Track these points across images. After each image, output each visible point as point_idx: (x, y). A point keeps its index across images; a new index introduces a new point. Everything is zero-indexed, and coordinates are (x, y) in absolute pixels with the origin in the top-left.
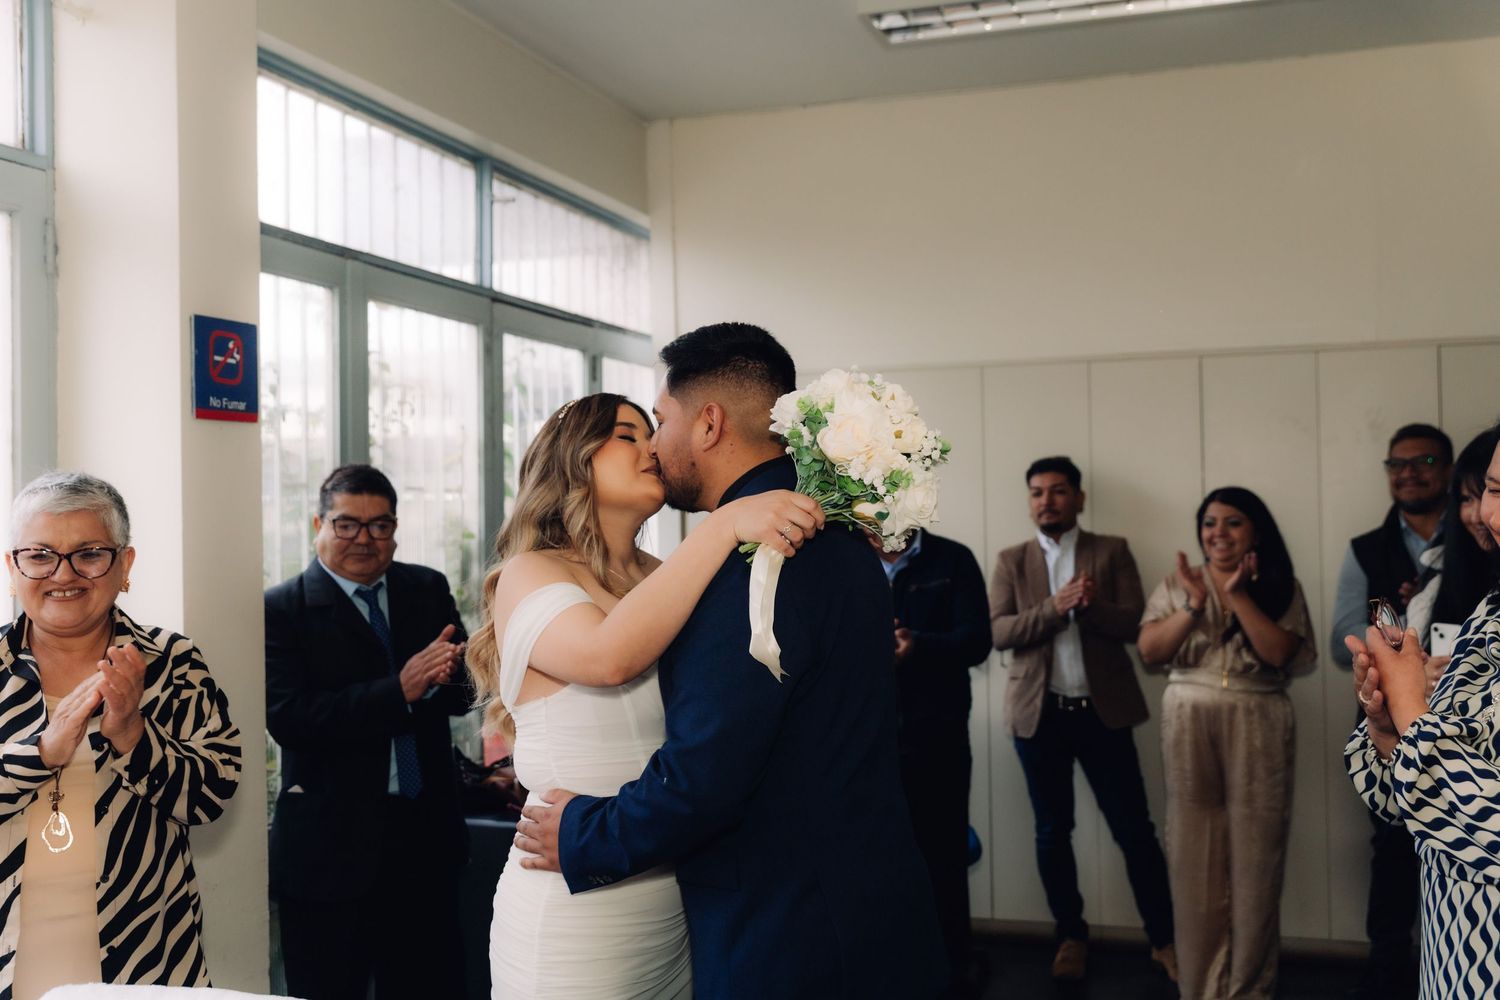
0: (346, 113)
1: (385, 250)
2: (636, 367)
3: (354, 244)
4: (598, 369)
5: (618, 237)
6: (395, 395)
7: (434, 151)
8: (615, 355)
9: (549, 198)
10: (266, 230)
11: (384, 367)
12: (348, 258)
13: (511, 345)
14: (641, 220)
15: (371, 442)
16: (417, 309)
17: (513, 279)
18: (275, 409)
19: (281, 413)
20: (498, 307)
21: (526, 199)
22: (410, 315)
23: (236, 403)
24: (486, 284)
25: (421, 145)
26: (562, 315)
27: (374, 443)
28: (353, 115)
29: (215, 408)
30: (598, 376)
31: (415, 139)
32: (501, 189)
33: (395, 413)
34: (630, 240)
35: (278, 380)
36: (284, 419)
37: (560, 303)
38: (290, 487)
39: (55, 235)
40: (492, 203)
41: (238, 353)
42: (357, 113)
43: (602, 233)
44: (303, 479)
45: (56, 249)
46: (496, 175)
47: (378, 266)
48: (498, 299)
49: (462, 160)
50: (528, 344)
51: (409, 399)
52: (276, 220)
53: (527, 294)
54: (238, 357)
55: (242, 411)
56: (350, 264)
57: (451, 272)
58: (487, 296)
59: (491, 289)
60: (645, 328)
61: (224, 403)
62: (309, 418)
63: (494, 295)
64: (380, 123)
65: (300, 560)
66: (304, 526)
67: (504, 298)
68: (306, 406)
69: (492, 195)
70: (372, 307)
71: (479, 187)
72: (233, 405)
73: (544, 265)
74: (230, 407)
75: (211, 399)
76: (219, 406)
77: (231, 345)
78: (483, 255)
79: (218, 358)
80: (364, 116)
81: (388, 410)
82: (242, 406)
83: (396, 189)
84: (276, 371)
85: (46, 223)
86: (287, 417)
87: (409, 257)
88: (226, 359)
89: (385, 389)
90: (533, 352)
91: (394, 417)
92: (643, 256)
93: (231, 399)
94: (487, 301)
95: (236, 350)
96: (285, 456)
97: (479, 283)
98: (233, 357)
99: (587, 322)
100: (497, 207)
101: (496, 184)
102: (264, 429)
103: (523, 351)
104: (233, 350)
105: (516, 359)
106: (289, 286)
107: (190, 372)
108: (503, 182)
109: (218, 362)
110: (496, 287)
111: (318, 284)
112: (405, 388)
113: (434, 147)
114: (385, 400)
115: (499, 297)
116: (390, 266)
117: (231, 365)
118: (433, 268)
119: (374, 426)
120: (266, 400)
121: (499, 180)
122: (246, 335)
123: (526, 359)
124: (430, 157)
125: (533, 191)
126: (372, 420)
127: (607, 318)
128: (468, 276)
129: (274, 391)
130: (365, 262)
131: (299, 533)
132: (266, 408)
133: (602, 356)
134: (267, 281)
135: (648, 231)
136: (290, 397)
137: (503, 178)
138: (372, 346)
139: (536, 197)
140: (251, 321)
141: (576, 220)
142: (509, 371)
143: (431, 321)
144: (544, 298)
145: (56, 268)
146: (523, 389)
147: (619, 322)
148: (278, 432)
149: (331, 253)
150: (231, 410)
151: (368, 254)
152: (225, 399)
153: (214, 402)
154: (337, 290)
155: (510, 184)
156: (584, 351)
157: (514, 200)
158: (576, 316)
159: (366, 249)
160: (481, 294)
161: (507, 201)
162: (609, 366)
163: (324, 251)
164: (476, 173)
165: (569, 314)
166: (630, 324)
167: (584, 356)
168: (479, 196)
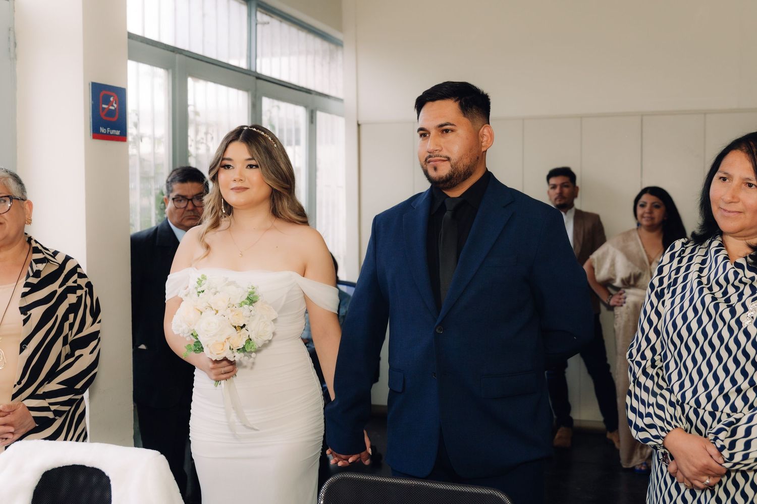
1: (197, 49)
2: (335, 117)
3: (180, 45)
4: (314, 117)
5: (326, 45)
6: (203, 130)
8: (325, 110)
9: (288, 22)
10: (131, 36)
11: (197, 113)
12: (177, 53)
13: (267, 103)
14: (338, 36)
15: (189, 154)
16: (215, 82)
17: (267, 67)
18: (137, 135)
19: (140, 138)
20: (259, 81)
21: (275, 22)
22: (211, 85)
23: (114, 131)
24: (253, 69)
26: (294, 87)
27: (191, 155)
29: (103, 134)
30: (314, 120)
32: (261, 17)
33: (203, 139)
34: (332, 46)
35: (138, 119)
36: (141, 141)
37: (294, 81)
38: (145, 178)
39: (14, 36)
40: (256, 24)
41: (115, 103)
43: (317, 43)
44: (152, 174)
45: (15, 44)
46: (259, 9)
47: (194, 58)
48: (259, 77)
49: (240, 1)
50: (276, 102)
51: (210, 131)
52: (136, 30)
53: (276, 75)
54: (115, 105)
55: (118, 135)
56: (178, 56)
57: (234, 62)
58: (253, 76)
59: (256, 72)
60: (340, 96)
61: (108, 131)
62: (155, 141)
63: (257, 75)
65: (151, 218)
66: (153, 200)
67: (264, 78)
68: (154, 134)
69: (257, 20)
70: (190, 81)
71: (249, 15)
72: (113, 132)
73: (285, 60)
74: (111, 133)
75: (101, 128)
76: (105, 132)
77: (112, 99)
78: (252, 54)
79: (104, 106)
81: (199, 138)
82: (118, 133)
83: (204, 15)
84: (137, 115)
85: (10, 30)
86: (143, 140)
87: (211, 54)
88: (108, 107)
89: (197, 125)
90: (278, 107)
91: (202, 141)
92: (339, 56)
93: (112, 129)
94: (254, 78)
95: (114, 102)
96: (142, 160)
97: (249, 69)
98: (113, 106)
99: (308, 91)
100: (259, 26)
101: (259, 14)
102: (130, 146)
103: (273, 107)
104: (113, 101)
105: (269, 111)
106: (144, 68)
107: (89, 114)
108: (263, 13)
109: (104, 108)
110: (258, 71)
111: (161, 67)
112: (208, 125)
114: (197, 132)
115: (260, 77)
116: (200, 58)
117: (111, 109)
118: (223, 59)
119: (191, 146)
120: (131, 130)
121: (260, 12)
122: (120, 94)
123: (275, 111)
125: (279, 18)
126: (190, 142)
127: (319, 90)
128: (243, 64)
129: (136, 125)
130: (186, 56)
131: (150, 203)
132: (132, 134)
133: (316, 110)
134: (132, 65)
135: (342, 42)
136: (145, 129)
137: (263, 11)
138: (190, 102)
139: (281, 21)
140: (123, 86)
141: (302, 35)
142: (265, 117)
143: (223, 89)
144: (285, 78)
145: (15, 56)
147: (326, 92)
148: (138, 148)
149: (168, 50)
150: (112, 135)
151: (188, 51)
152: (108, 129)
153: (102, 130)
154: (170, 71)
155: (266, 14)
156: (306, 107)
157: (268, 23)
158: (303, 88)
159: (187, 48)
160: (250, 75)
161: (264, 23)
162: (320, 116)
163: (164, 49)
164: (248, 8)
165: (299, 87)
166: (332, 93)
167: (306, 110)
168: (249, 20)
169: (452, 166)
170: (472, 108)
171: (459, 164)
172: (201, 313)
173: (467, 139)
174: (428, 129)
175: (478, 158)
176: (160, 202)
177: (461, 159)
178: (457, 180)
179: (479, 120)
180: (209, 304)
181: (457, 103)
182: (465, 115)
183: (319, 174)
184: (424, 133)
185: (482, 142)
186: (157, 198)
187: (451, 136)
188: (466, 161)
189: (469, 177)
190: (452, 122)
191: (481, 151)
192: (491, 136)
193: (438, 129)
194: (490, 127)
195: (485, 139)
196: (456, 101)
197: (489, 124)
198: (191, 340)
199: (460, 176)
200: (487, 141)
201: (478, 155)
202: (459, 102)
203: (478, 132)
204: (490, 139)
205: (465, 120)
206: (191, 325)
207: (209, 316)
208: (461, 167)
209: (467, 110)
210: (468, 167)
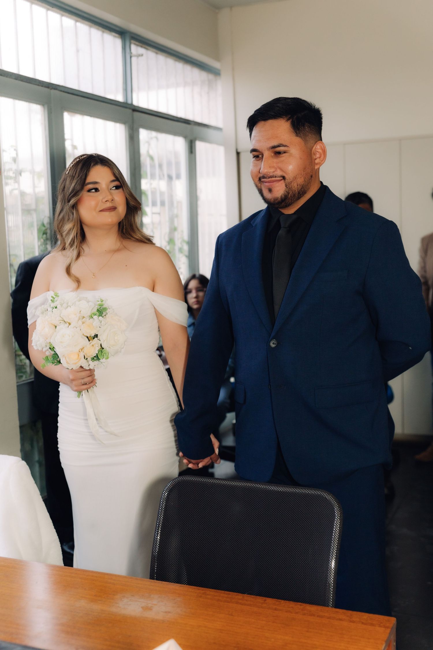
0: (48, 9)
2: (214, 146)
3: (55, 81)
4: (193, 147)
5: (204, 75)
7: (98, 29)
8: (203, 139)
9: (164, 54)
11: (74, 147)
12: (51, 89)
13: (144, 134)
14: (216, 65)
16: (91, 116)
18: (16, 171)
19: (19, 172)
20: (136, 114)
22: (88, 119)
24: (129, 102)
25: (90, 27)
26: (172, 118)
28: (52, 11)
30: (193, 150)
31: (87, 23)
32: (135, 49)
34: (211, 76)
35: (17, 154)
36: (21, 175)
38: (27, 211)
40: (131, 57)
42: (54, 9)
43: (195, 73)
44: (33, 207)
46: (133, 41)
47: (68, 93)
48: (136, 110)
49: (114, 34)
50: (154, 134)
53: (152, 106)
56: (53, 91)
57: (110, 96)
58: (130, 108)
59: (132, 104)
60: (220, 125)
63: (133, 108)
64: (67, 14)
67: (141, 110)
68: (33, 169)
69: (131, 53)
70: (66, 115)
71: (124, 48)
78: (127, 87)
80: (58, 11)
83: (78, 51)
84: (15, 150)
87: (86, 88)
90: (157, 138)
92: (218, 85)
94: (130, 111)
96: (23, 194)
97: (125, 101)
99: (187, 122)
100: (134, 59)
101: (133, 47)
103: (151, 138)
105: (147, 143)
106: (21, 105)
108: (137, 45)
110: (135, 103)
111: (36, 104)
113: (97, 27)
115: (137, 109)
116: (75, 93)
121: (135, 44)
123: (153, 143)
124: (96, 33)
125: (154, 50)
127: (198, 120)
128: (120, 98)
129: (15, 160)
130: (61, 91)
133: (195, 139)
135: (219, 70)
137: (137, 43)
138: (67, 135)
139: (157, 53)
141: (180, 66)
142: (143, 149)
143: (100, 123)
144: (162, 109)
146: (152, 158)
147: (205, 121)
149: (42, 86)
151: (62, 86)
154: (46, 106)
155: (141, 47)
156: (185, 137)
157: (142, 55)
158: (181, 118)
159: (62, 84)
160: (126, 107)
161: (139, 56)
162: (199, 146)
163: (38, 85)
164: (122, 41)
165: (177, 117)
166: (212, 123)
167: (186, 140)
168: (124, 54)
169: (286, 186)
170: (304, 126)
171: (292, 184)
172: (56, 327)
173: (301, 159)
174: (260, 150)
175: (312, 176)
176: (42, 234)
177: (295, 178)
178: (291, 200)
179: (311, 138)
180: (62, 318)
181: (289, 122)
182: (297, 135)
183: (200, 203)
184: (257, 154)
185: (316, 159)
186: (39, 230)
187: (284, 157)
188: (300, 181)
189: (303, 195)
190: (284, 143)
191: (314, 168)
192: (324, 151)
193: (271, 150)
194: (323, 144)
195: (318, 156)
196: (288, 120)
197: (322, 140)
198: (49, 353)
199: (294, 195)
200: (320, 158)
201: (311, 174)
202: (291, 120)
203: (311, 150)
204: (323, 156)
205: (297, 140)
206: (47, 339)
207: (63, 329)
208: (295, 186)
209: (299, 130)
210: (302, 187)
